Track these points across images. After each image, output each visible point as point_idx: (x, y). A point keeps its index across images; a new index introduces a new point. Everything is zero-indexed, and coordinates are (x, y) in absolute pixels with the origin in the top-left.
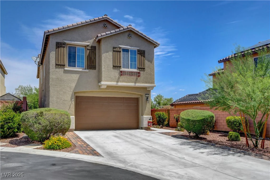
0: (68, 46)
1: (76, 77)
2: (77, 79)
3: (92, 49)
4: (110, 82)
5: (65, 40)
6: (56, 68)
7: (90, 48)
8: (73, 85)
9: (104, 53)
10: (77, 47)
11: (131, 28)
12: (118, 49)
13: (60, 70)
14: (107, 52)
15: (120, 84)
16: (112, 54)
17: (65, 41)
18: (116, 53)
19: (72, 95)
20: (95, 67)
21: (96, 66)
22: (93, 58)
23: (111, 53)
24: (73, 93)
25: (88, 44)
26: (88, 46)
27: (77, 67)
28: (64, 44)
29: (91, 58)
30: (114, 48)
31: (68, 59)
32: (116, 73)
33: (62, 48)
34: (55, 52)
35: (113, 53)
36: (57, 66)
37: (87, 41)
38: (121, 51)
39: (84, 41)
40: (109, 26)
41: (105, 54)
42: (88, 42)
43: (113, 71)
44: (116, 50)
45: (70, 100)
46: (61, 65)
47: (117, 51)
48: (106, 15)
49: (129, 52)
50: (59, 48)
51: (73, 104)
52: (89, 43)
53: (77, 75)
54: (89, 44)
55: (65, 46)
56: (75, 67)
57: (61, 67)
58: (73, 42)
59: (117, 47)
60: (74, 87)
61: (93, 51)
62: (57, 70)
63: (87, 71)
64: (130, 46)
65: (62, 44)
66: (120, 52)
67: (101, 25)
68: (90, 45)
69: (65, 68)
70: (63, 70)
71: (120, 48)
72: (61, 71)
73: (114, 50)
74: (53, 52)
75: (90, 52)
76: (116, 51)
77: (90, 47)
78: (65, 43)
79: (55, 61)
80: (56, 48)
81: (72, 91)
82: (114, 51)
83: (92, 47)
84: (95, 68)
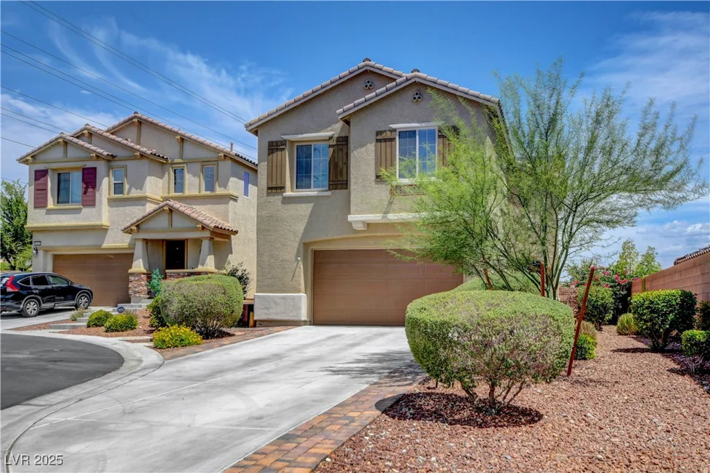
0: (296, 144)
1: (306, 209)
2: (308, 213)
3: (339, 143)
4: (370, 213)
5: (284, 135)
6: (268, 194)
7: (335, 143)
8: (301, 228)
9: (356, 148)
10: (313, 144)
11: (416, 77)
12: (389, 135)
13: (276, 197)
14: (362, 146)
15: (392, 217)
16: (373, 148)
17: (285, 137)
18: (383, 144)
19: (298, 249)
20: (345, 182)
21: (347, 181)
22: (340, 164)
23: (371, 147)
24: (299, 245)
25: (330, 134)
26: (331, 138)
27: (314, 187)
28: (284, 143)
29: (336, 166)
30: (379, 133)
31: (297, 174)
32: (382, 192)
33: (279, 153)
34: (266, 163)
35: (376, 146)
36: (270, 191)
37: (329, 129)
38: (395, 139)
39: (323, 129)
40: (376, 82)
41: (359, 150)
42: (332, 130)
43: (376, 188)
44: (384, 136)
45: (294, 259)
46: (276, 188)
47: (385, 140)
48: (367, 59)
49: (415, 137)
50: (272, 153)
51: (300, 268)
52: (335, 130)
53: (309, 204)
54: (333, 133)
55: (284, 147)
56: (310, 188)
57: (278, 191)
58: (300, 136)
59: (385, 131)
60: (302, 231)
61: (340, 147)
62: (271, 199)
63: (329, 193)
64: (419, 122)
65: (279, 144)
66: (392, 140)
67: (360, 84)
68: (336, 136)
69: (285, 192)
70: (280, 197)
71: (394, 130)
72: (276, 199)
73: (379, 137)
74: (263, 163)
75: (334, 151)
76: (383, 139)
77: (335, 139)
78: (285, 141)
79: (266, 181)
80: (269, 155)
81: (298, 239)
82: (378, 141)
83: (338, 139)
84: (345, 187)
